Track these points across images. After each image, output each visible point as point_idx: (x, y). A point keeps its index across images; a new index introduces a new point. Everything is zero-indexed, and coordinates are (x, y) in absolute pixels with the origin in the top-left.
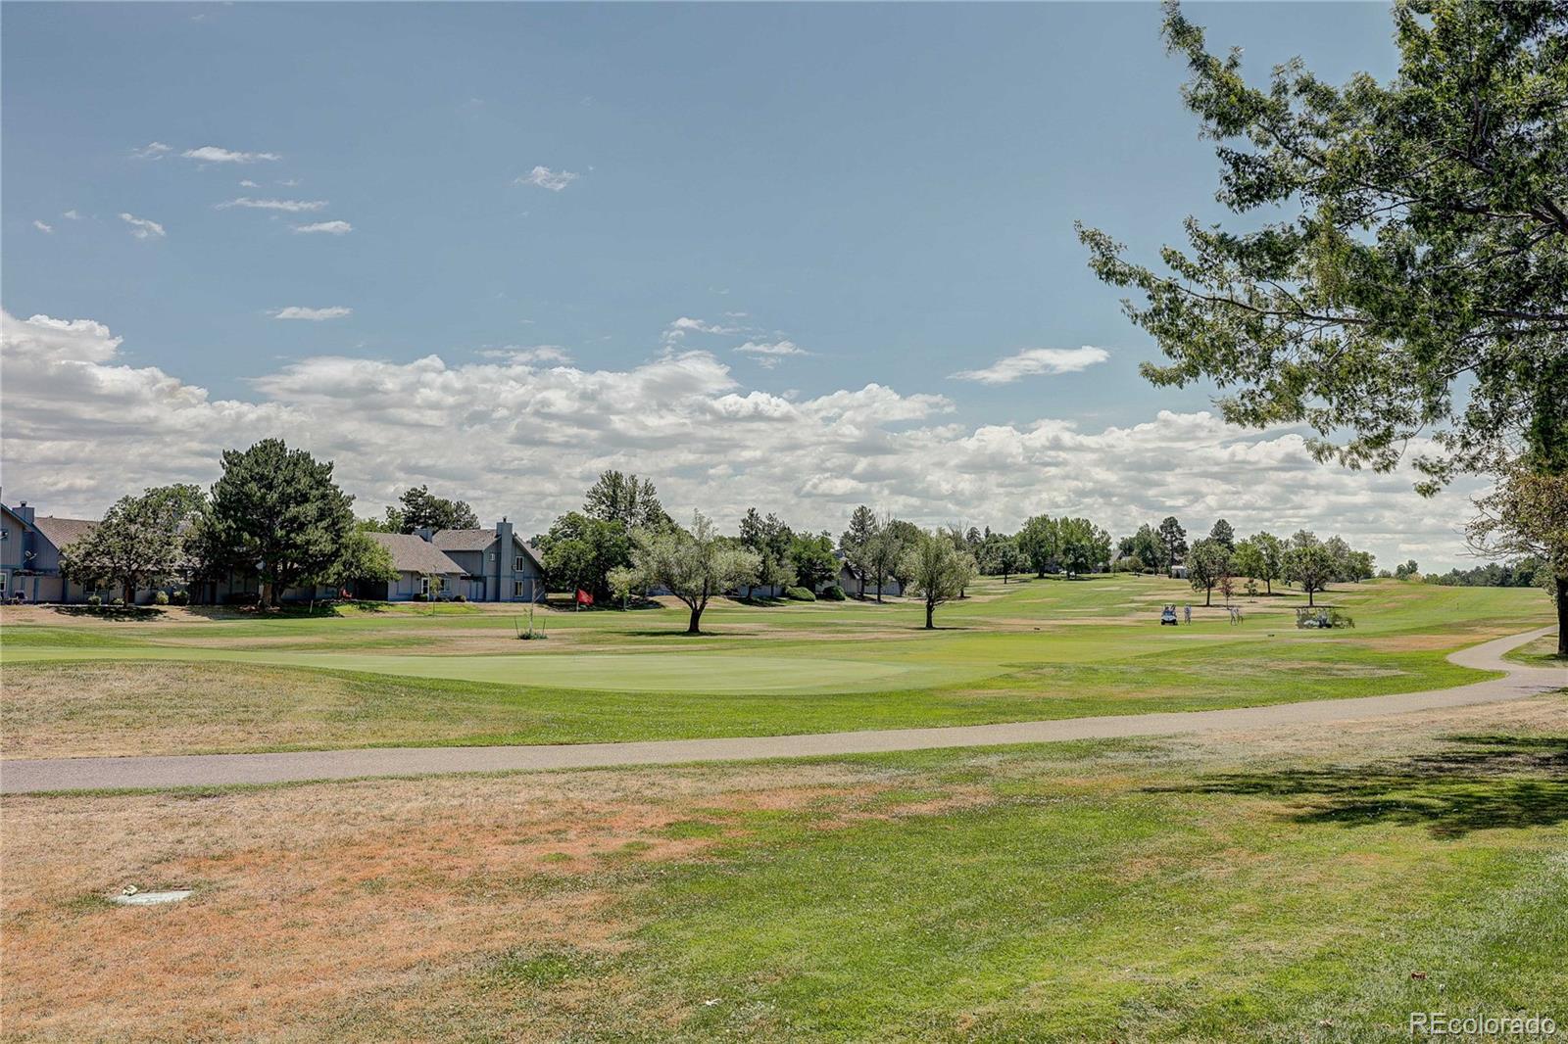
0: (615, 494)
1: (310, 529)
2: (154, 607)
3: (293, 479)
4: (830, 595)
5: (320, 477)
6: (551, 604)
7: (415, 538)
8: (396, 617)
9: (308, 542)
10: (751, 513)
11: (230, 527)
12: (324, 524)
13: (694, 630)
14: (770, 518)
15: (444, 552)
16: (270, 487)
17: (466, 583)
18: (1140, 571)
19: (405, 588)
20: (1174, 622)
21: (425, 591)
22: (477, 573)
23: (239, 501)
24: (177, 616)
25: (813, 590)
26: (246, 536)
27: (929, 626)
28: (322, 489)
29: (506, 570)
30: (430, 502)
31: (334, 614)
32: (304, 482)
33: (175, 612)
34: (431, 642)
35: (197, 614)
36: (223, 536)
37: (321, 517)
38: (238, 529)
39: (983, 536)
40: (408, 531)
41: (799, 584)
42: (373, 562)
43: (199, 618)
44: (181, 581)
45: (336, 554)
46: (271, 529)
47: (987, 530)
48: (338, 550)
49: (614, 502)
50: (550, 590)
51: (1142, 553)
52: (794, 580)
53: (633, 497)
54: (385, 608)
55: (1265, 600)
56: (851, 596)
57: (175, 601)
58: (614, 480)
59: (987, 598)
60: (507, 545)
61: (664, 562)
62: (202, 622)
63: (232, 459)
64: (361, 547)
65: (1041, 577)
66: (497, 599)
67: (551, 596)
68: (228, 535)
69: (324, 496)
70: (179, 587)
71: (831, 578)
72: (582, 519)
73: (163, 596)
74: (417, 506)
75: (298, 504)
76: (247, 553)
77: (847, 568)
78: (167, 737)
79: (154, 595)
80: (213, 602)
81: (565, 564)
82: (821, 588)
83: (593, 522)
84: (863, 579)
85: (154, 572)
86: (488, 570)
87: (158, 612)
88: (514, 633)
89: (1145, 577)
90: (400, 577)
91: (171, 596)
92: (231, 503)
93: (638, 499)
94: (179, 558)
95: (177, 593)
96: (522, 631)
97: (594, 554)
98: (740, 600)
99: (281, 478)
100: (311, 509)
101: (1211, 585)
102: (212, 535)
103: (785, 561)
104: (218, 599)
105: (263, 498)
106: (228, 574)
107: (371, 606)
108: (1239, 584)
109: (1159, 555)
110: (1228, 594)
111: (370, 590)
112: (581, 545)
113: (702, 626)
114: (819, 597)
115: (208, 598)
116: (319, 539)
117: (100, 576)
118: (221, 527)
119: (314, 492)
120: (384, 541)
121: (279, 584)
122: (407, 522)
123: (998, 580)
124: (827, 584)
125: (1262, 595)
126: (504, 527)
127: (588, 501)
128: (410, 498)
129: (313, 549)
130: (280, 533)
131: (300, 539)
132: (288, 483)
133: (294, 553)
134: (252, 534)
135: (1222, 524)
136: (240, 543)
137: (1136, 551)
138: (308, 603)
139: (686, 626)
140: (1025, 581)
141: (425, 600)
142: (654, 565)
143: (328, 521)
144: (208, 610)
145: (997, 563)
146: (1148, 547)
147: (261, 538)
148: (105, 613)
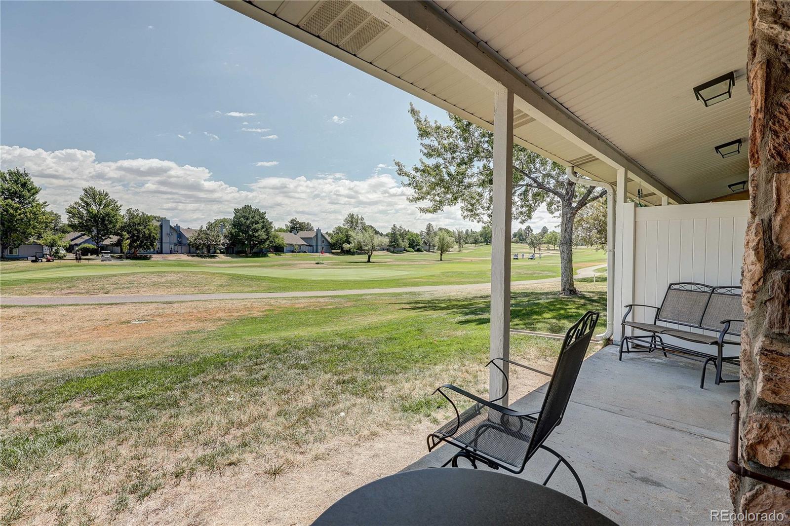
0: (352, 221)
1: (259, 231)
2: (216, 254)
3: (254, 217)
4: (419, 250)
5: (262, 216)
6: (333, 253)
7: (292, 234)
8: (286, 257)
9: (259, 235)
10: (394, 226)
11: (236, 231)
12: (264, 230)
13: (369, 261)
14: (400, 227)
15: (301, 238)
16: (247, 219)
17: (307, 247)
18: (518, 242)
19: (289, 249)
20: (517, 259)
21: (295, 249)
22: (311, 244)
23: (239, 223)
24: (222, 257)
25: (414, 249)
26: (241, 234)
27: (441, 260)
28: (263, 220)
29: (319, 243)
30: (298, 223)
31: (268, 256)
32: (257, 218)
33: (222, 256)
34: (290, 265)
35: (228, 256)
36: (234, 234)
37: (263, 228)
38: (239, 232)
39: (470, 232)
40: (291, 232)
41: (409, 247)
42: (278, 241)
43: (228, 258)
44: (222, 247)
45: (268, 239)
46: (248, 232)
47: (471, 230)
48: (268, 238)
49: (352, 222)
50: (332, 249)
51: (519, 237)
52: (408, 246)
53: (357, 221)
54: (283, 255)
55: (553, 252)
56: (426, 251)
57: (221, 253)
58: (352, 216)
59: (467, 251)
60: (319, 236)
61: (359, 242)
62: (229, 259)
63: (237, 211)
64: (276, 237)
65: (487, 244)
66: (317, 252)
67: (333, 251)
68: (236, 233)
69: (263, 222)
70: (222, 249)
71: (419, 245)
72: (342, 228)
73: (218, 251)
74: (294, 224)
75: (256, 224)
76: (242, 239)
77: (424, 242)
78: (174, 290)
79: (215, 251)
80: (233, 253)
81: (337, 242)
82: (416, 248)
83: (345, 229)
84: (429, 245)
85: (215, 245)
86: (314, 243)
87: (216, 256)
88: (314, 262)
89: (519, 244)
90: (287, 245)
91: (221, 252)
92: (236, 224)
93: (359, 222)
94: (222, 240)
95: (222, 251)
96: (316, 262)
97: (345, 238)
98: (391, 252)
99: (251, 216)
100: (259, 226)
101: (535, 247)
102: (231, 233)
103: (405, 240)
104: (235, 252)
105: (245, 222)
106: (237, 245)
107: (279, 254)
108: (544, 247)
109: (524, 237)
110: (540, 250)
111: (278, 249)
112: (341, 236)
113: (371, 260)
114: (415, 251)
115: (231, 252)
116: (262, 234)
117: (199, 246)
118: (233, 231)
119: (260, 221)
120: (281, 235)
121: (252, 248)
122: (291, 229)
123: (473, 245)
124: (418, 247)
125: (552, 250)
126: (318, 230)
127: (344, 222)
128: (292, 221)
129: (260, 237)
130: (250, 233)
131: (256, 234)
132: (253, 218)
133: (255, 239)
134: (243, 233)
135: (545, 228)
136: (239, 236)
137: (517, 236)
138: (260, 253)
139: (367, 260)
140: (481, 246)
141: (295, 252)
142: (356, 242)
143: (265, 229)
144: (231, 255)
145: (473, 240)
146: (521, 235)
147: (245, 234)
148: (201, 256)
